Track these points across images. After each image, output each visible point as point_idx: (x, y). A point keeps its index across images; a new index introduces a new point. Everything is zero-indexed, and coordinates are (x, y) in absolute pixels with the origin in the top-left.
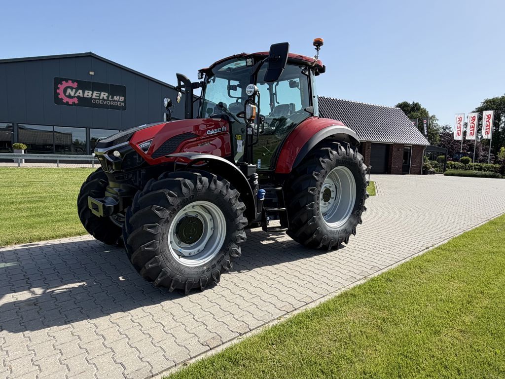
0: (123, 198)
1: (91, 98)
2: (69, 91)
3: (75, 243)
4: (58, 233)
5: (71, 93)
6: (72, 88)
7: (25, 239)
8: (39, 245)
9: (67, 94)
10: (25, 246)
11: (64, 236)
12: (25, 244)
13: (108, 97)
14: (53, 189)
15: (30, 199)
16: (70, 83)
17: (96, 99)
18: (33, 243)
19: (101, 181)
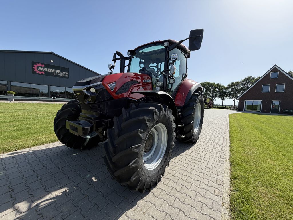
0: (96, 121)
1: (51, 72)
2: (40, 68)
3: (50, 149)
4: (37, 142)
5: (41, 69)
6: (41, 67)
7: (12, 149)
8: (23, 153)
9: (39, 69)
10: (11, 154)
11: (42, 143)
12: (12, 152)
13: (60, 72)
14: (31, 113)
15: (16, 119)
16: (40, 65)
17: (54, 73)
18: (18, 151)
19: (73, 110)
